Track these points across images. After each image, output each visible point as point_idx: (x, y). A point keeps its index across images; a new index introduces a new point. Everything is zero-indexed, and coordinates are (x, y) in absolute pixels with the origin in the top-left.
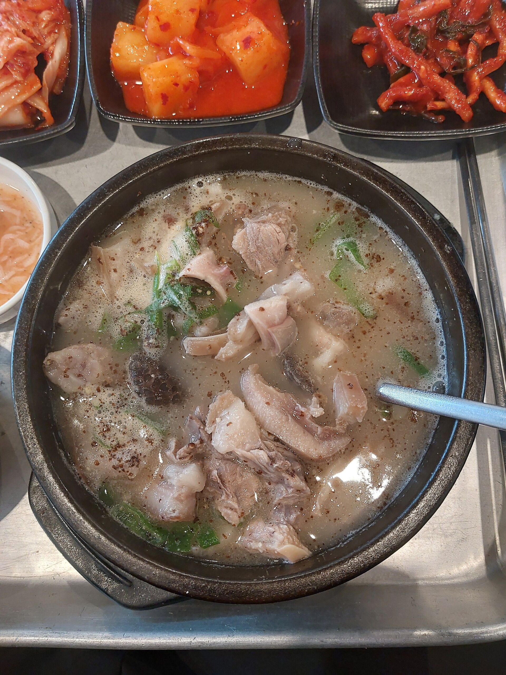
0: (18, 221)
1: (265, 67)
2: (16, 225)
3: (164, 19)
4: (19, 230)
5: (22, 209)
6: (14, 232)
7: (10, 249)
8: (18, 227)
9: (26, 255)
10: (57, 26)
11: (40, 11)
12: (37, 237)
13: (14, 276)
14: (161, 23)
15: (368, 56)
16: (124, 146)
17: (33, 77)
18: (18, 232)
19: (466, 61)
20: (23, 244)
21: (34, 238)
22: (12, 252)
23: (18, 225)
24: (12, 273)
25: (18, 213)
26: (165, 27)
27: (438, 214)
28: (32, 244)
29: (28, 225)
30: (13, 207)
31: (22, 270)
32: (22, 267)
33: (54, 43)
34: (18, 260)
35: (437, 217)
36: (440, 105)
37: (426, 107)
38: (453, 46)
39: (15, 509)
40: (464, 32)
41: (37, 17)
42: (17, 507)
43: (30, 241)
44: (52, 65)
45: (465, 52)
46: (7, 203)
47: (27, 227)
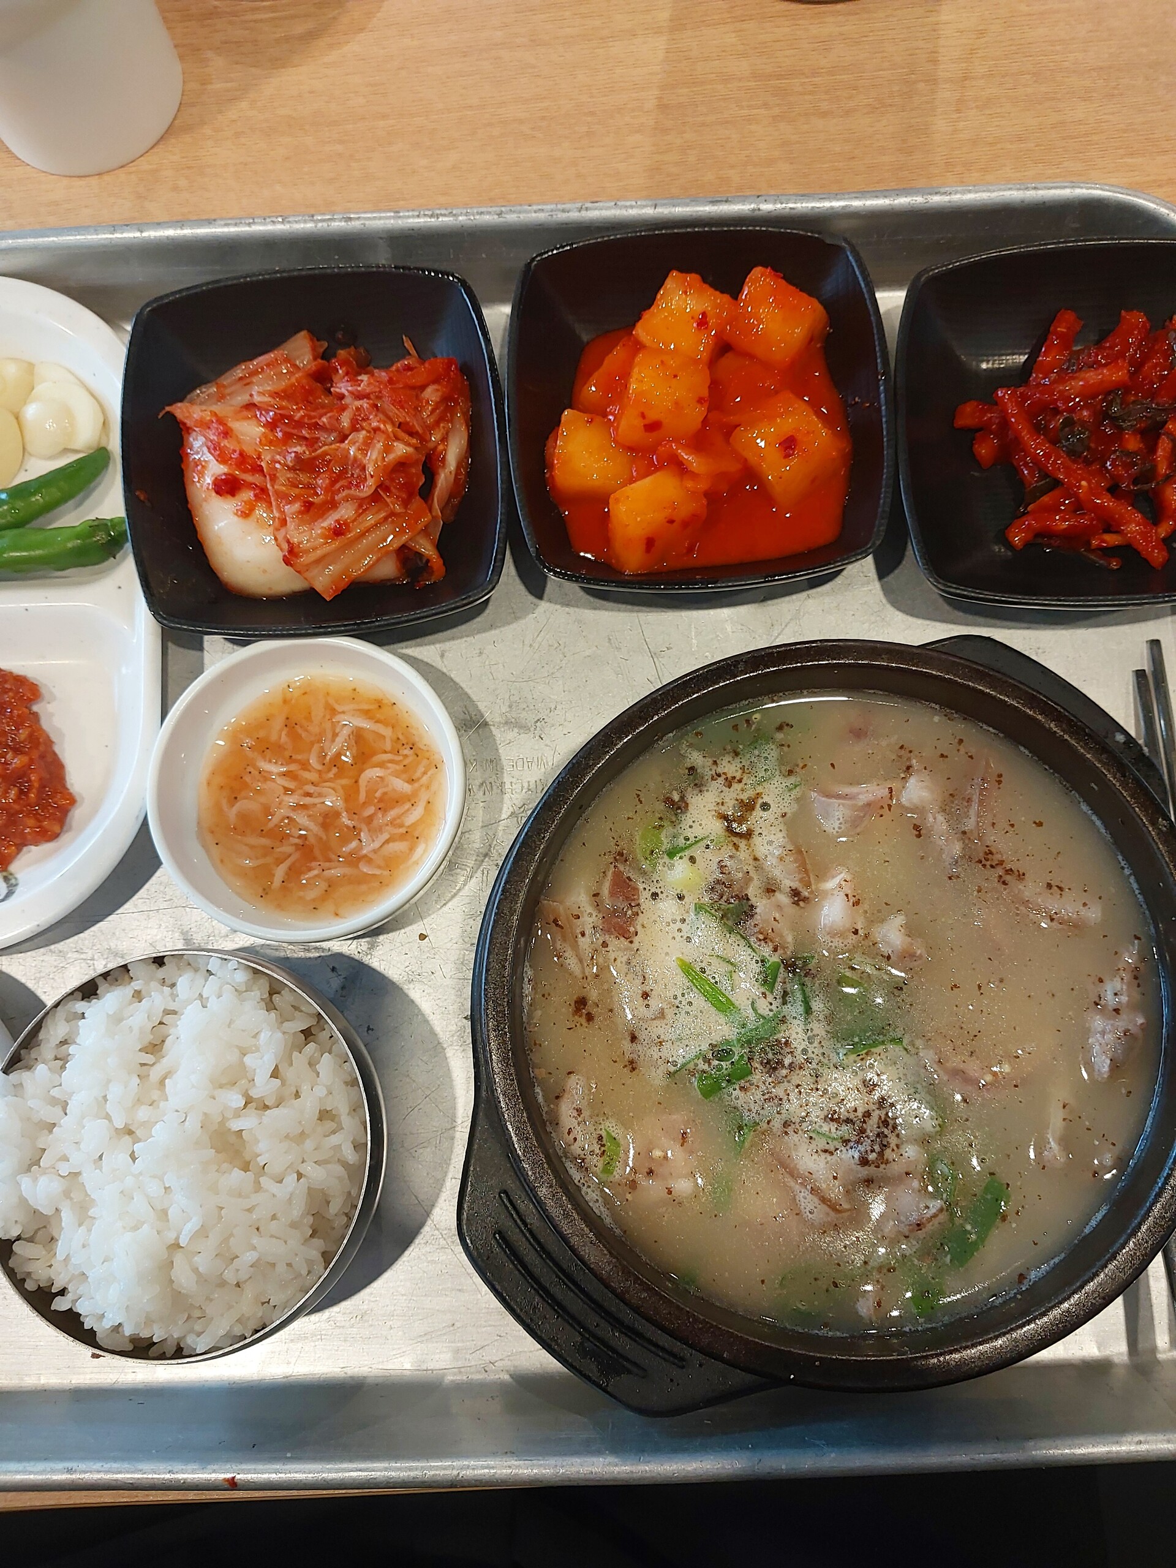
0: (388, 746)
1: (813, 481)
2: (386, 752)
3: (653, 416)
4: (391, 761)
5: (393, 723)
6: (381, 765)
7: (378, 795)
8: (389, 756)
9: (408, 805)
10: (448, 409)
11: (423, 388)
12: (425, 773)
13: (387, 842)
14: (647, 422)
15: (983, 451)
16: (558, 607)
17: (417, 502)
18: (389, 765)
19: (1154, 469)
20: (400, 785)
21: (418, 774)
22: (381, 800)
23: (389, 752)
24: (386, 836)
25: (387, 732)
26: (653, 427)
27: (1122, 733)
28: (416, 785)
29: (407, 752)
30: (378, 721)
31: (403, 830)
32: (401, 826)
33: (444, 439)
34: (392, 814)
35: (1120, 738)
36: (1112, 539)
37: (1089, 543)
38: (1133, 443)
39: (407, 1253)
40: (1150, 418)
41: (417, 397)
42: (410, 1249)
43: (412, 781)
44: (446, 477)
45: (1153, 449)
46: (367, 714)
47: (406, 756)
